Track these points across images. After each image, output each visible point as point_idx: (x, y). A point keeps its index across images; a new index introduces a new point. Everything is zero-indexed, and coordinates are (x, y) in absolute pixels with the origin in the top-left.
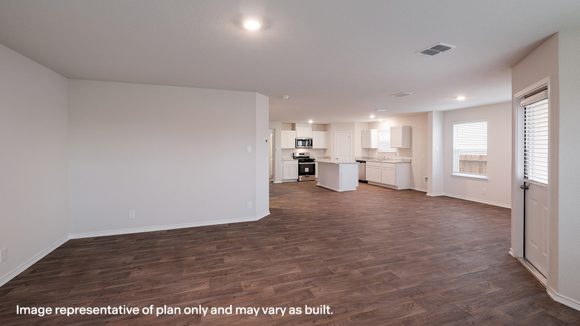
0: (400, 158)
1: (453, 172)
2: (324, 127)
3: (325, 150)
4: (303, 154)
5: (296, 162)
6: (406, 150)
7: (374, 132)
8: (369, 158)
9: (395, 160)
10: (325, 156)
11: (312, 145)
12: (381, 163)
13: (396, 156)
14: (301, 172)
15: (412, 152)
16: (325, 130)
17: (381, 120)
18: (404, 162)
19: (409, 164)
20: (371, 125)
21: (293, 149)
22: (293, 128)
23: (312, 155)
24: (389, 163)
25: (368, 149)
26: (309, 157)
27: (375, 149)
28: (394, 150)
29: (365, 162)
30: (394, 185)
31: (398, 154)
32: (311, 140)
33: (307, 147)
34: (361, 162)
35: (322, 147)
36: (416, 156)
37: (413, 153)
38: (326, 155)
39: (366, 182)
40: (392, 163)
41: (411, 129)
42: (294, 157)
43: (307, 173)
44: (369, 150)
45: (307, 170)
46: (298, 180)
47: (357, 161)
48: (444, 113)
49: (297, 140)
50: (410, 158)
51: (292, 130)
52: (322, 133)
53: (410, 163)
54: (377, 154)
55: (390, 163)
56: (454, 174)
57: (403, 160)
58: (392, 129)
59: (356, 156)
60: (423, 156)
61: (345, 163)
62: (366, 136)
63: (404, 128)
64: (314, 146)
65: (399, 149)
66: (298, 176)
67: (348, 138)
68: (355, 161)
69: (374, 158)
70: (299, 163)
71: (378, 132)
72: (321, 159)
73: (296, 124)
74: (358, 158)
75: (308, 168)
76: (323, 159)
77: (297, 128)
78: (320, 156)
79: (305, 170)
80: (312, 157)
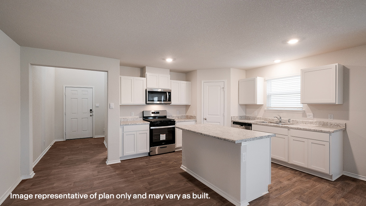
0: (315, 120)
2: (186, 75)
3: (187, 107)
4: (158, 113)
5: (146, 126)
6: (331, 108)
7: (260, 81)
9: (304, 122)
10: (187, 115)
11: (170, 100)
12: (289, 128)
13: (304, 116)
14: (154, 141)
15: (347, 110)
16: (187, 80)
17: (277, 60)
19: (341, 132)
21: (142, 105)
22: (143, 75)
23: (171, 114)
25: (246, 105)
26: (165, 117)
28: (299, 107)
29: (250, 125)
31: (309, 114)
32: (170, 93)
33: (163, 102)
35: (184, 102)
38: (189, 113)
41: (344, 71)
42: (144, 117)
43: (163, 141)
44: (246, 107)
45: (163, 137)
46: (149, 153)
47: (235, 123)
49: (147, 93)
50: (342, 122)
51: (141, 77)
52: (183, 84)
53: (345, 130)
54: (261, 112)
55: (315, 131)
57: (324, 124)
58: (305, 72)
64: (174, 101)
66: (150, 147)
67: (220, 90)
68: (230, 123)
69: (258, 119)
70: (151, 128)
71: (265, 80)
72: (181, 118)
73: (147, 69)
74: (234, 118)
75: (165, 135)
76: (185, 118)
77: (148, 74)
78: (181, 115)
79: (161, 137)
80: (170, 117)
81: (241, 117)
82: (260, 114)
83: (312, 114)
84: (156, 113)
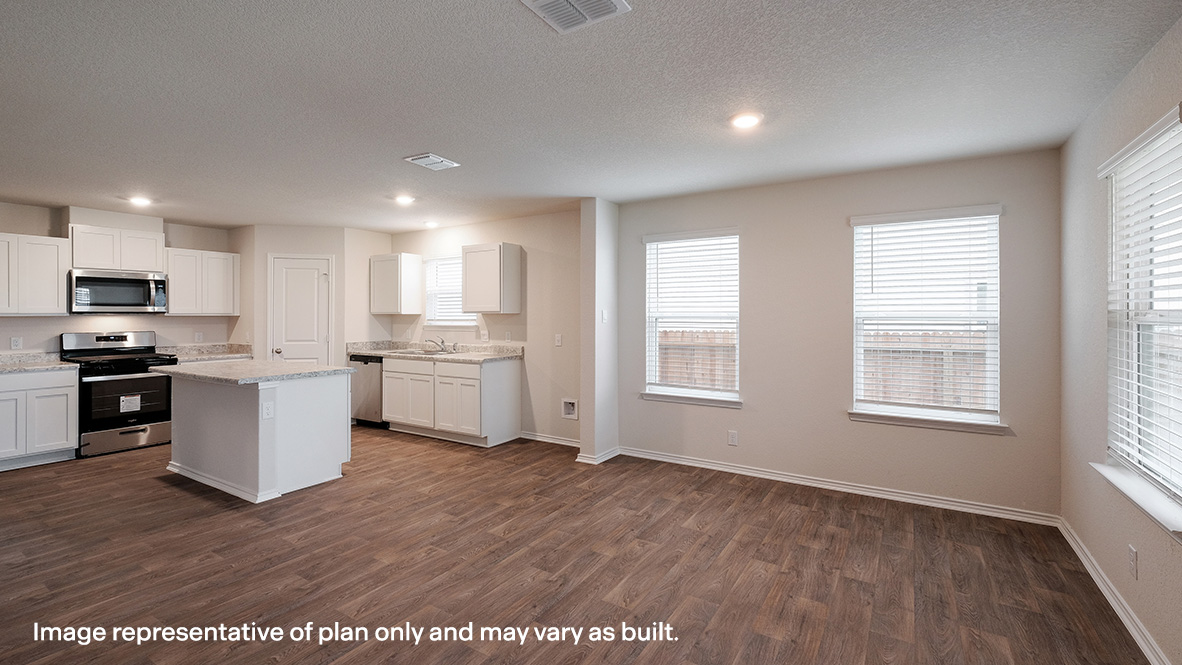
0: (492, 343)
1: (644, 383)
2: (228, 237)
3: (230, 321)
4: (121, 338)
5: (70, 374)
6: (508, 320)
7: (408, 263)
8: (392, 345)
9: (477, 349)
10: (231, 342)
12: (435, 361)
13: (478, 336)
14: (95, 411)
15: (525, 324)
16: (227, 249)
17: (431, 223)
18: (503, 357)
19: (517, 363)
20: (400, 240)
21: (57, 318)
22: (58, 230)
23: (167, 339)
24: (458, 362)
25: (392, 316)
27: (413, 319)
28: (472, 320)
29: (379, 360)
30: (477, 433)
31: (484, 332)
32: (161, 282)
34: (366, 359)
35: (215, 305)
36: (540, 337)
37: (529, 327)
38: (234, 340)
39: (384, 426)
40: (471, 362)
41: (522, 255)
42: (62, 352)
43: (130, 414)
44: (393, 320)
45: (130, 404)
46: (78, 451)
47: (354, 358)
48: (622, 208)
49: (75, 283)
50: (519, 345)
51: (50, 235)
52: (214, 259)
53: (521, 358)
54: (418, 331)
55: (464, 362)
56: (647, 391)
57: (500, 350)
58: (467, 252)
59: (349, 339)
60: (558, 336)
61: (291, 377)
62: (384, 274)
63: (505, 249)
65: (489, 316)
66: (80, 434)
67: (318, 279)
68: (345, 358)
69: (411, 346)
70: (85, 379)
71: (424, 262)
72: (211, 353)
73: (73, 213)
74: (355, 346)
75: (139, 397)
76: (224, 352)
77: (76, 227)
78: (210, 344)
79: (122, 404)
80: (169, 349)
81: (377, 345)
82: (416, 337)
83: (486, 332)
84: (112, 340)
